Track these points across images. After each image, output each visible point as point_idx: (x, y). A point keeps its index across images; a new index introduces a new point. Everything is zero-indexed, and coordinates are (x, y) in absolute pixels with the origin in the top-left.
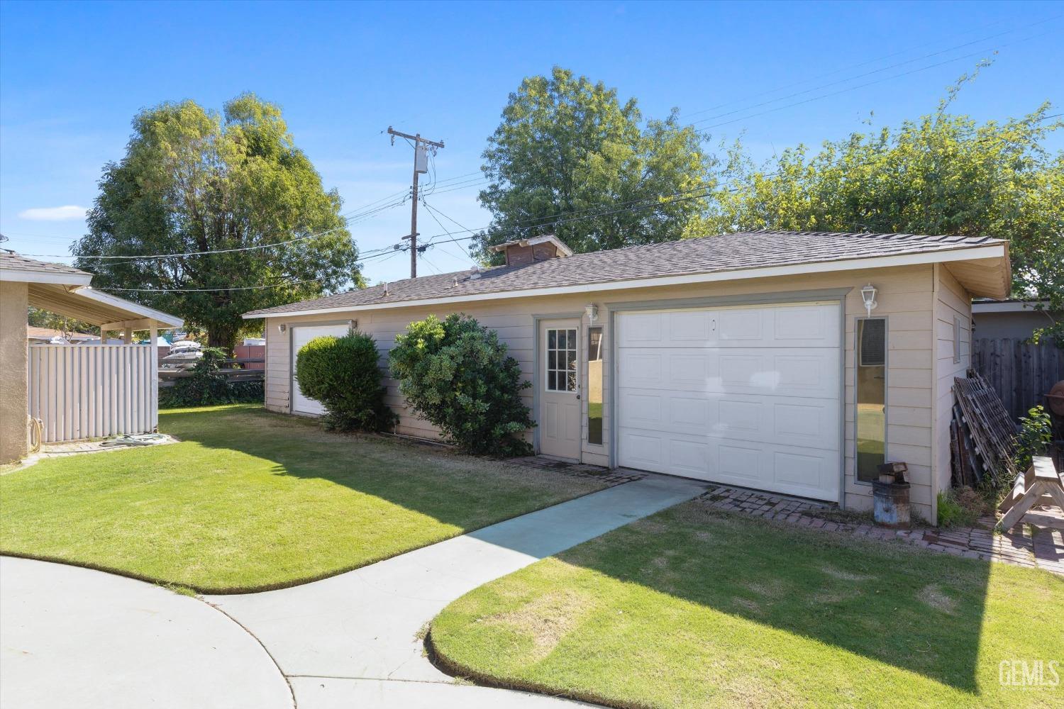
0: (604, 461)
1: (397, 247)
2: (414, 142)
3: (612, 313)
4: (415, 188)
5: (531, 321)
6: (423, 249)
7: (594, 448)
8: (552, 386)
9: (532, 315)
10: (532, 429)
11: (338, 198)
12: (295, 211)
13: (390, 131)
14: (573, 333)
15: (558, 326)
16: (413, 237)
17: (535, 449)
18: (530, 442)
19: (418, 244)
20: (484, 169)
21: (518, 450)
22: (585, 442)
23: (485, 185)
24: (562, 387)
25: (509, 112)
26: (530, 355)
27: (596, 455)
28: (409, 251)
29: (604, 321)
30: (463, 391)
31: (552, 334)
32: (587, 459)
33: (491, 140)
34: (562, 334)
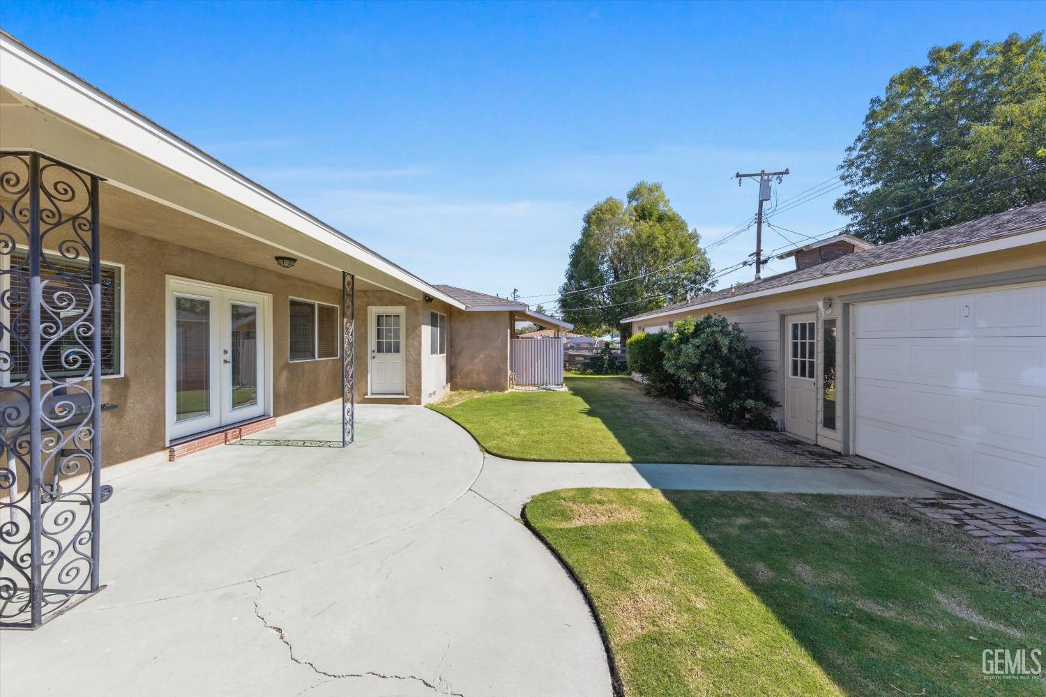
0: (838, 447)
1: (745, 263)
2: (759, 178)
3: (846, 307)
4: (760, 214)
5: (777, 317)
6: (765, 262)
7: (828, 432)
8: (795, 373)
9: (778, 311)
10: (778, 409)
11: (697, 236)
12: (661, 250)
13: (738, 175)
14: (812, 325)
15: (800, 320)
16: (758, 253)
17: (779, 426)
18: (775, 419)
19: (762, 258)
20: (843, 178)
21: (763, 424)
22: (820, 426)
23: (842, 191)
24: (803, 374)
25: (872, 115)
26: (776, 346)
27: (831, 440)
28: (754, 265)
29: (837, 313)
30: (706, 372)
31: (795, 326)
32: (821, 442)
33: (850, 149)
34: (803, 326)
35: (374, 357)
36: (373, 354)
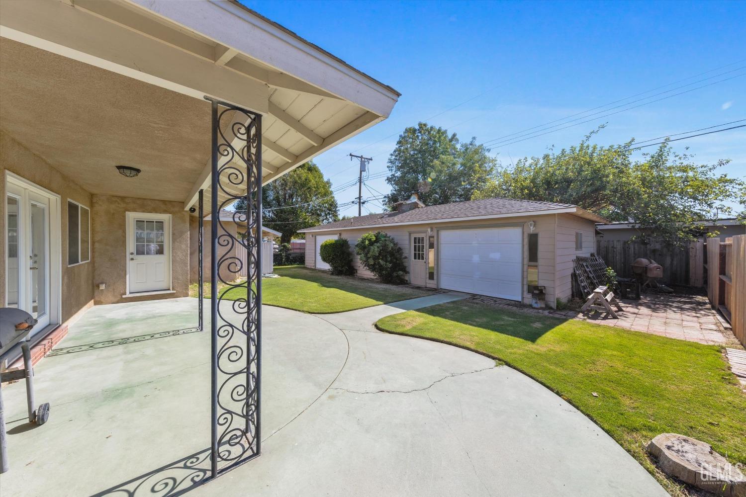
0: (434, 286)
1: (353, 202)
2: (360, 159)
3: (438, 231)
4: (360, 178)
5: (408, 234)
6: (363, 203)
7: (431, 281)
8: (415, 258)
9: (408, 232)
10: (407, 275)
11: (330, 183)
12: (314, 189)
13: (351, 155)
14: (423, 238)
15: (417, 236)
16: (360, 198)
17: (409, 282)
18: (407, 279)
19: (362, 201)
20: (388, 167)
21: (403, 282)
22: (428, 279)
23: (389, 174)
24: (419, 259)
25: (399, 142)
26: (407, 246)
27: (431, 284)
28: (358, 204)
29: (435, 234)
30: (382, 259)
31: (415, 239)
32: (428, 286)
33: (392, 155)
34: (419, 239)
35: (132, 259)
36: (132, 256)
